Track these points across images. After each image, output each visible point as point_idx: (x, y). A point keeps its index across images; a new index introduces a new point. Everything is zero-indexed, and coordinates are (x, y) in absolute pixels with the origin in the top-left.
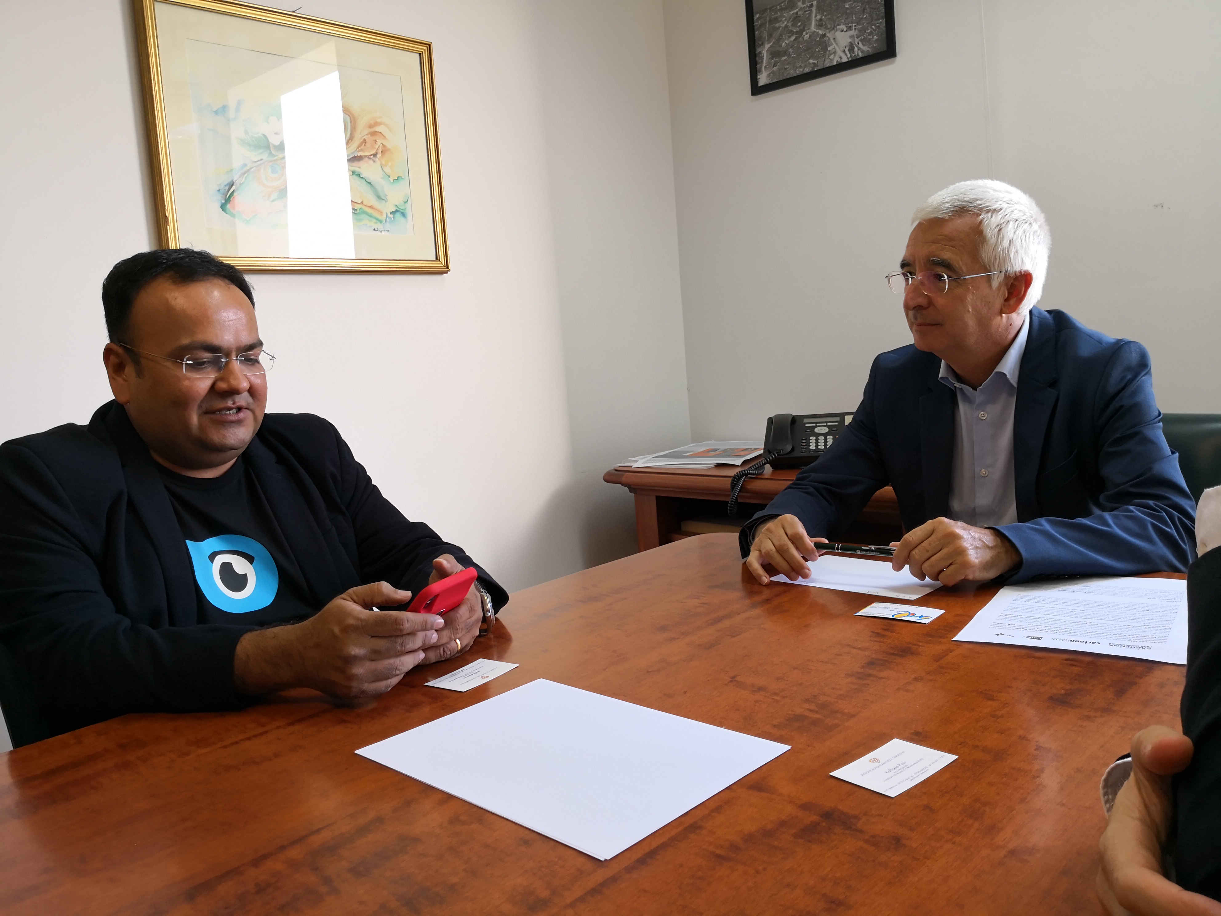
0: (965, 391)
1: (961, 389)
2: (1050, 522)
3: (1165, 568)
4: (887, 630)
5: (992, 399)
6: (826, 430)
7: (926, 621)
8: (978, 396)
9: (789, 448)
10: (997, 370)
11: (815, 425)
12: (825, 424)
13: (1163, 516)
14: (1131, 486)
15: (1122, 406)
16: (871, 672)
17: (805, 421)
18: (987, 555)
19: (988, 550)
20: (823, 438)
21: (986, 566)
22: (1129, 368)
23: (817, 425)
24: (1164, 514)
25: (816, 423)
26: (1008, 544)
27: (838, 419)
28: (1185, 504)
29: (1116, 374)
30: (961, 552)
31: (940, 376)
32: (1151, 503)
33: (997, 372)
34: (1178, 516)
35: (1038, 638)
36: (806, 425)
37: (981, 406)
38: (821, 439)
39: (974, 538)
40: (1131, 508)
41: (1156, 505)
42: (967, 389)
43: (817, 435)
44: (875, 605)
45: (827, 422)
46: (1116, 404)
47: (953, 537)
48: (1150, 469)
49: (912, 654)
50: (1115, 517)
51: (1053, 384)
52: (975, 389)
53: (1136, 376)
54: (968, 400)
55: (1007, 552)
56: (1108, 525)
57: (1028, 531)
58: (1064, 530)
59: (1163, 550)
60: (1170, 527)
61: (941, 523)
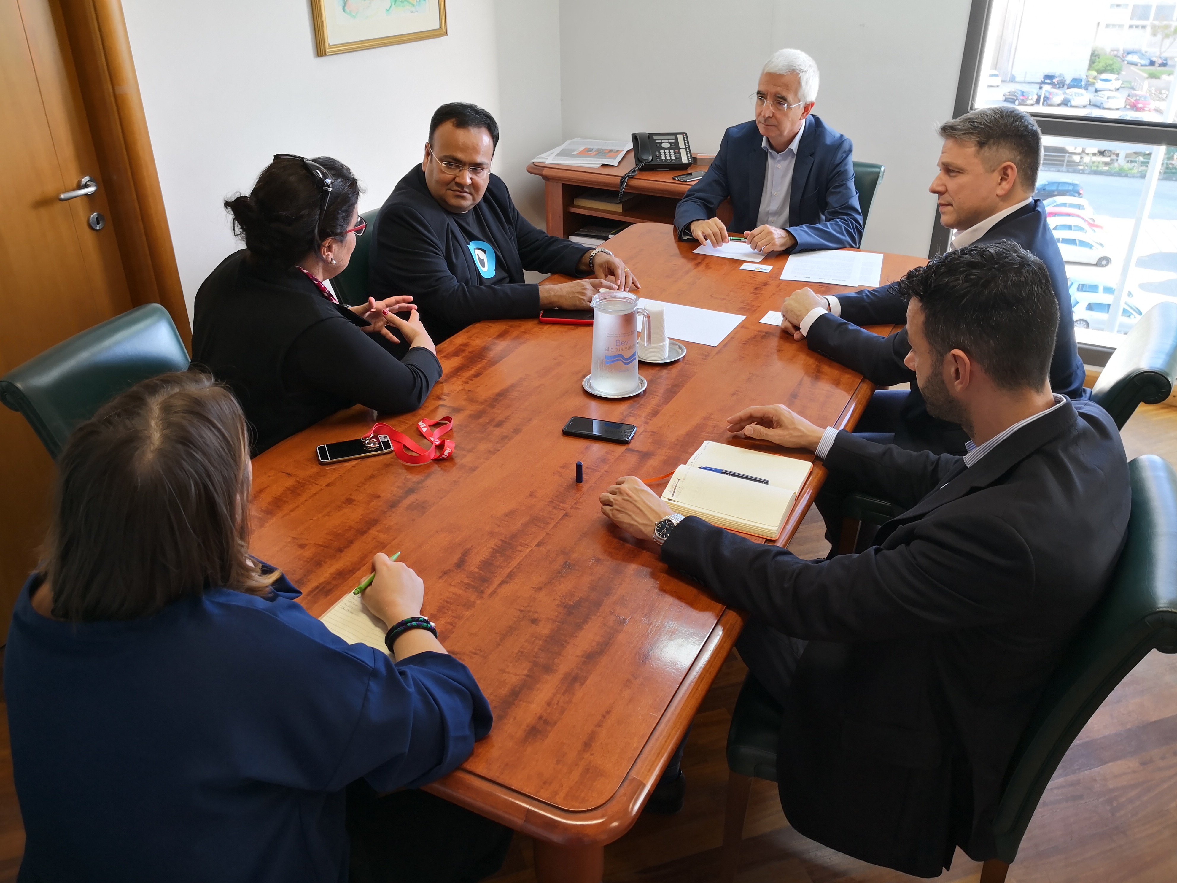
0: (773, 155)
1: (770, 152)
2: (807, 226)
3: (848, 246)
4: (754, 275)
5: (784, 159)
6: (668, 145)
7: (768, 271)
8: (779, 156)
9: (650, 158)
10: (789, 147)
11: (661, 141)
12: (667, 141)
13: (849, 224)
14: (840, 209)
15: (840, 171)
16: (757, 292)
17: (655, 137)
18: (782, 241)
19: (783, 239)
20: (668, 151)
21: (782, 245)
22: (845, 152)
23: (663, 141)
24: (850, 223)
25: (662, 140)
26: (791, 236)
27: (673, 137)
28: (860, 218)
29: (839, 155)
30: (773, 239)
31: (762, 146)
32: (846, 217)
33: (789, 149)
34: (855, 224)
35: (809, 278)
36: (656, 141)
37: (779, 162)
38: (667, 151)
39: (778, 233)
40: (838, 220)
41: (847, 218)
42: (774, 153)
43: (665, 149)
44: (745, 264)
45: (668, 139)
46: (837, 170)
47: (770, 233)
48: (848, 202)
49: (768, 285)
50: (831, 224)
51: (812, 155)
52: (778, 153)
53: (847, 156)
54: (773, 157)
55: (790, 239)
56: (829, 229)
57: (799, 231)
58: (812, 230)
59: (848, 239)
60: (851, 229)
61: (766, 227)
